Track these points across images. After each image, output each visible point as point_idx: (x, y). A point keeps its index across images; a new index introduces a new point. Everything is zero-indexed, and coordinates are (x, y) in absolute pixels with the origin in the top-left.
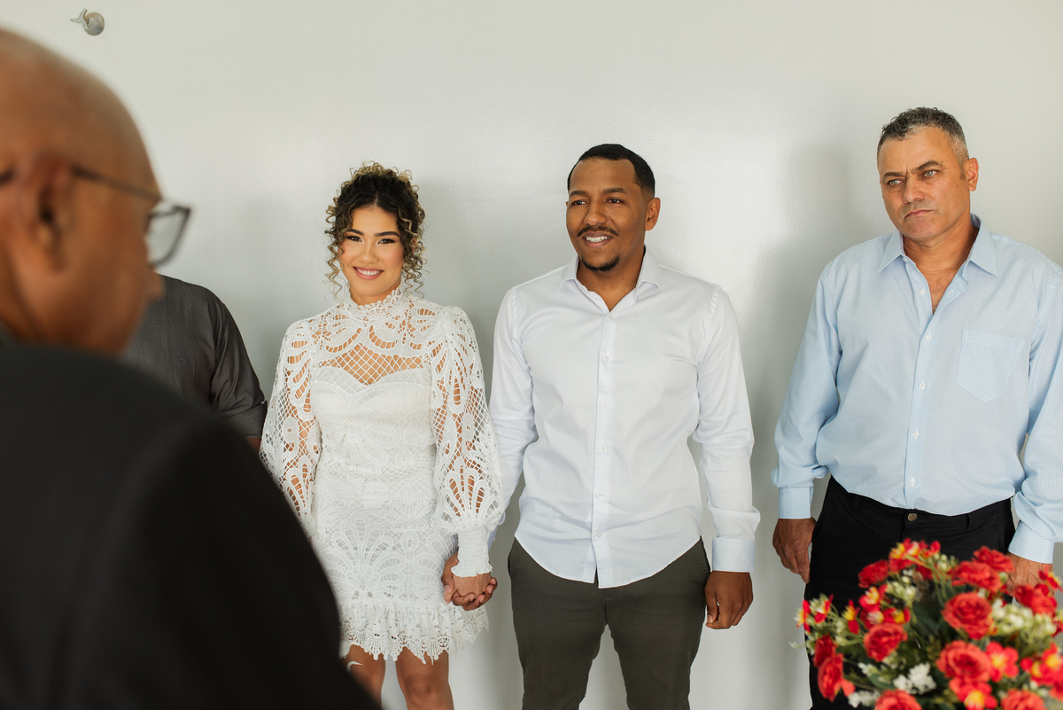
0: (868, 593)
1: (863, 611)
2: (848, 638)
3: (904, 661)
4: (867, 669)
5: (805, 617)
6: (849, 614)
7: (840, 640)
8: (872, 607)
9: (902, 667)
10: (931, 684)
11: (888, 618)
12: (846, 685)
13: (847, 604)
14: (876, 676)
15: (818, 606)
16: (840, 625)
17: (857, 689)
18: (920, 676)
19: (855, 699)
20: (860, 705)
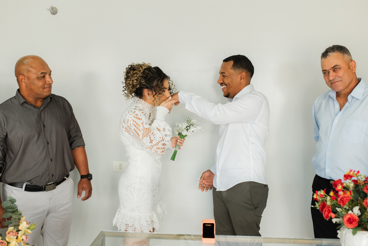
0: (338, 186)
1: (336, 192)
2: (331, 202)
3: (351, 206)
4: (339, 209)
5: (317, 196)
6: (332, 194)
7: (329, 203)
8: (340, 190)
9: (350, 209)
10: (360, 214)
11: (345, 193)
12: (333, 215)
13: (331, 191)
14: (341, 212)
15: (321, 192)
16: (328, 198)
17: (335, 217)
18: (356, 211)
19: (334, 221)
20: (336, 222)
